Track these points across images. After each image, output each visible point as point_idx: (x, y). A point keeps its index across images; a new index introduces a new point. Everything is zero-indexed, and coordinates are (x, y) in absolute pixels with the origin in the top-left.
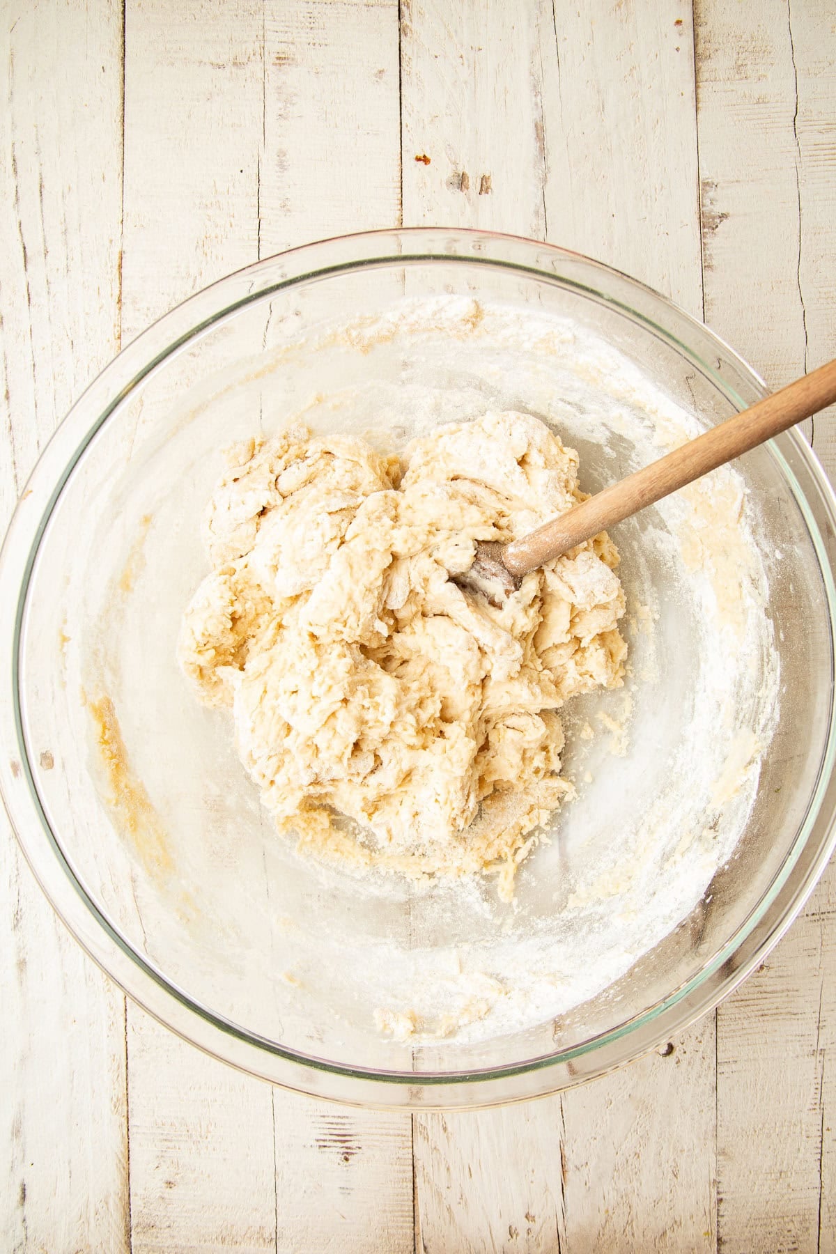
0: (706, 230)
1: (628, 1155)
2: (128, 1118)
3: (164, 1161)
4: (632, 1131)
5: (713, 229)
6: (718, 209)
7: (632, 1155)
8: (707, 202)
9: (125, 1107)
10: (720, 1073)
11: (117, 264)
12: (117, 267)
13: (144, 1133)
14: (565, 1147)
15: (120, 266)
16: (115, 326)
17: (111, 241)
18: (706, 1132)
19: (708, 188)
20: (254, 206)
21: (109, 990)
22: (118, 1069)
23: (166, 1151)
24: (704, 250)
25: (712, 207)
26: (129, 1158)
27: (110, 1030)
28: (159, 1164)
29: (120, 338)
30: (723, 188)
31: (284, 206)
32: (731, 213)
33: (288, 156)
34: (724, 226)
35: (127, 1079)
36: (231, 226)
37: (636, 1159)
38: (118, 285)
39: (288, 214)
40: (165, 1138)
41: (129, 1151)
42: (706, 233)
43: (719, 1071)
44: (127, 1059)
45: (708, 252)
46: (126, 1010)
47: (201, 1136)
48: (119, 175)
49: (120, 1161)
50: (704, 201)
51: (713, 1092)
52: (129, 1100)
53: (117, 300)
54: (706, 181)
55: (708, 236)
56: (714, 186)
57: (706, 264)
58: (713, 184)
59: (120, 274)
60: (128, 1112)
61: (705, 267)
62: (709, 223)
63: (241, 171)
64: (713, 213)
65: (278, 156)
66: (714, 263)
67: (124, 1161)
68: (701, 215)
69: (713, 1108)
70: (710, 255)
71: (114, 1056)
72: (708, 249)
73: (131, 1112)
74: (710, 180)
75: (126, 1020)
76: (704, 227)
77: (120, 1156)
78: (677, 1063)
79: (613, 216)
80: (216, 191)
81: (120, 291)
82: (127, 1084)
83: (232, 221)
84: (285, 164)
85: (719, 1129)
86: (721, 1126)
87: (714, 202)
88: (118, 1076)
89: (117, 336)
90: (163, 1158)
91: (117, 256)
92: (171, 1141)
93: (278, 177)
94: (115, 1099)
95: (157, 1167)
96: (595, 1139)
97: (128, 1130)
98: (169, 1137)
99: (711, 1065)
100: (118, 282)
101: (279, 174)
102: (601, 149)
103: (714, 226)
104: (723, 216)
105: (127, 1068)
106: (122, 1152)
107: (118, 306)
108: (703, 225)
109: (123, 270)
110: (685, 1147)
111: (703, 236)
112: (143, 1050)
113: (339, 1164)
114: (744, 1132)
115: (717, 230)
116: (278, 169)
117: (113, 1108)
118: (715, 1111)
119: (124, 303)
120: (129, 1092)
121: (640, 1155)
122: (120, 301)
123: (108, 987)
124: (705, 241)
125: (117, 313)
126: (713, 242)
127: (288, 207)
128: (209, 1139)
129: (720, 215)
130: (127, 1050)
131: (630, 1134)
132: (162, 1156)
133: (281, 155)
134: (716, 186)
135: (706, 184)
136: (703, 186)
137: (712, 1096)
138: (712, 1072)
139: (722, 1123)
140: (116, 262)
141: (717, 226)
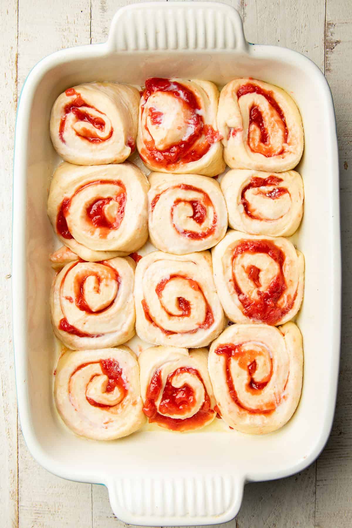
0: (328, 50)
1: (270, 525)
2: (18, 501)
3: (36, 524)
4: (272, 512)
5: (332, 49)
6: (335, 38)
7: (272, 525)
8: (329, 34)
9: (17, 497)
10: (318, 486)
11: (15, 60)
12: (15, 62)
13: (26, 510)
14: (239, 521)
15: (17, 62)
16: (14, 94)
17: (12, 48)
18: (309, 515)
19: (330, 26)
20: (89, 31)
21: (9, 438)
22: (14, 477)
23: (37, 519)
24: (326, 61)
25: (332, 37)
26: (18, 522)
27: (10, 457)
28: (34, 525)
29: (17, 101)
30: (338, 27)
31: (104, 32)
32: (342, 40)
33: (106, 4)
34: (338, 48)
35: (18, 482)
36: (76, 42)
37: (274, 527)
38: (16, 72)
39: (106, 36)
40: (37, 512)
41: (18, 518)
42: (328, 51)
43: (317, 484)
44: (18, 472)
45: (328, 62)
46: (18, 448)
47: (55, 511)
48: (16, 11)
49: (14, 523)
50: (328, 34)
51: (314, 495)
52: (19, 493)
53: (15, 81)
54: (329, 22)
55: (329, 53)
56: (333, 26)
57: (327, 68)
58: (333, 24)
59: (17, 66)
60: (18, 498)
61: (326, 70)
62: (329, 46)
63: (82, 11)
64: (332, 41)
65: (101, 4)
66: (331, 68)
67: (16, 523)
68: (326, 41)
69: (313, 503)
70: (329, 63)
71: (12, 470)
72: (328, 60)
73: (20, 499)
74: (331, 22)
75: (18, 453)
76: (327, 49)
77: (14, 521)
78: (296, 480)
79: (279, 41)
80: (68, 22)
81: (17, 75)
82: (18, 485)
83: (77, 40)
84: (105, 8)
85: (316, 513)
86: (317, 512)
87: (333, 34)
88: (14, 481)
89: (15, 100)
90: (36, 522)
91: (15, 57)
92: (40, 513)
93: (101, 15)
94: (12, 492)
95: (33, 527)
96: (253, 516)
97: (18, 508)
98: (39, 512)
99: (313, 481)
100: (15, 70)
101: (101, 13)
102: (274, 4)
103: (333, 48)
104: (337, 42)
105: (18, 477)
106: (15, 519)
107: (15, 84)
108: (326, 47)
109: (18, 64)
110: (299, 521)
111: (326, 53)
112: (26, 468)
113: (124, 526)
114: (329, 515)
115: (334, 49)
116: (101, 11)
117: (11, 497)
118: (314, 504)
119: (19, 82)
120: (19, 489)
121: (276, 525)
122: (16, 81)
123: (9, 436)
124: (327, 56)
125: (15, 88)
126: (332, 56)
127: (107, 32)
128: (59, 513)
129: (336, 42)
130: (18, 468)
131: (271, 514)
132: (35, 521)
133: (103, 3)
134: (335, 25)
135: (329, 24)
136: (328, 25)
137: (313, 497)
138: (313, 485)
139: (318, 511)
140: (14, 60)
141: (334, 48)
